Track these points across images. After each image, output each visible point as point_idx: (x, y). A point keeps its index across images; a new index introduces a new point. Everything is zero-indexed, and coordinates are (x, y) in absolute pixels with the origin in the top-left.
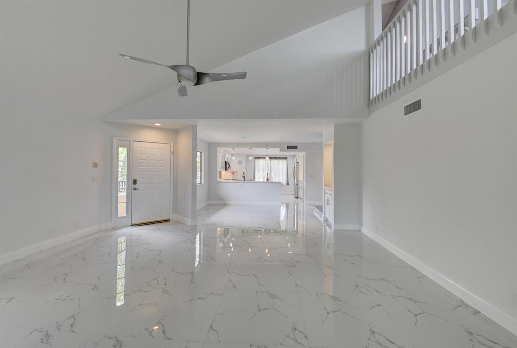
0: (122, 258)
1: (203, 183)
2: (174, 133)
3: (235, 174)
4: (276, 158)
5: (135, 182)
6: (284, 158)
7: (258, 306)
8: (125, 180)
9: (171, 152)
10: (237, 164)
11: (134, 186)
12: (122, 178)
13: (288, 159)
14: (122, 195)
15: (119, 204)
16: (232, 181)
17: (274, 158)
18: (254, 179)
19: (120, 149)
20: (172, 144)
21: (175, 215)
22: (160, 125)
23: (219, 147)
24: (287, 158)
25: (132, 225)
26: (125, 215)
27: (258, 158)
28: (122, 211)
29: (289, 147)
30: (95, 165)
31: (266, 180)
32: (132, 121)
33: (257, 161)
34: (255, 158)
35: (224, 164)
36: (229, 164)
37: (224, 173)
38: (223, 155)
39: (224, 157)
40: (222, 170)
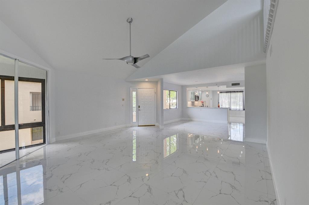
0: (134, 141)
1: (178, 108)
2: (156, 83)
3: (204, 103)
4: (234, 92)
5: (139, 107)
6: (241, 91)
7: (220, 190)
8: (135, 106)
9: (155, 93)
10: (206, 97)
11: (139, 109)
12: (134, 105)
14: (134, 113)
15: (133, 116)
17: (233, 92)
19: (133, 92)
20: (155, 89)
21: (157, 123)
22: (147, 80)
23: (188, 87)
24: (243, 91)
25: (139, 126)
26: (136, 121)
28: (134, 120)
29: (233, 85)
30: (123, 100)
32: (137, 80)
33: (221, 94)
35: (193, 97)
36: (198, 97)
37: (196, 103)
38: (193, 92)
39: (194, 93)
40: (192, 101)
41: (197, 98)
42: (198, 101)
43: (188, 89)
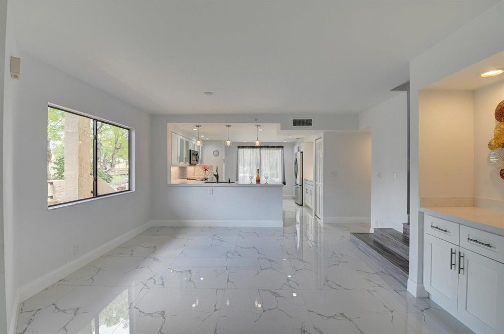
3: (209, 170)
4: (268, 147)
6: (279, 147)
10: (214, 156)
13: (284, 148)
16: (202, 183)
17: (265, 147)
18: (237, 180)
24: (282, 147)
27: (243, 147)
29: (297, 123)
31: (254, 182)
33: (241, 150)
34: (239, 147)
35: (185, 155)
36: (197, 154)
37: (190, 169)
38: (185, 139)
39: (187, 143)
40: (182, 164)
41: (193, 157)
42: (195, 165)
43: (170, 126)
